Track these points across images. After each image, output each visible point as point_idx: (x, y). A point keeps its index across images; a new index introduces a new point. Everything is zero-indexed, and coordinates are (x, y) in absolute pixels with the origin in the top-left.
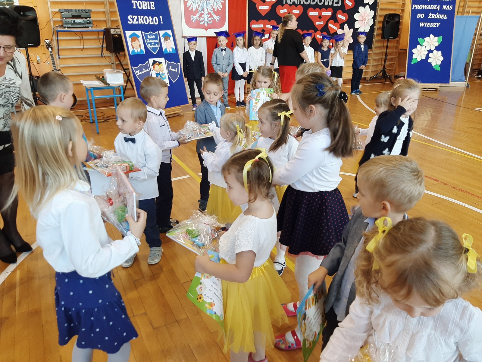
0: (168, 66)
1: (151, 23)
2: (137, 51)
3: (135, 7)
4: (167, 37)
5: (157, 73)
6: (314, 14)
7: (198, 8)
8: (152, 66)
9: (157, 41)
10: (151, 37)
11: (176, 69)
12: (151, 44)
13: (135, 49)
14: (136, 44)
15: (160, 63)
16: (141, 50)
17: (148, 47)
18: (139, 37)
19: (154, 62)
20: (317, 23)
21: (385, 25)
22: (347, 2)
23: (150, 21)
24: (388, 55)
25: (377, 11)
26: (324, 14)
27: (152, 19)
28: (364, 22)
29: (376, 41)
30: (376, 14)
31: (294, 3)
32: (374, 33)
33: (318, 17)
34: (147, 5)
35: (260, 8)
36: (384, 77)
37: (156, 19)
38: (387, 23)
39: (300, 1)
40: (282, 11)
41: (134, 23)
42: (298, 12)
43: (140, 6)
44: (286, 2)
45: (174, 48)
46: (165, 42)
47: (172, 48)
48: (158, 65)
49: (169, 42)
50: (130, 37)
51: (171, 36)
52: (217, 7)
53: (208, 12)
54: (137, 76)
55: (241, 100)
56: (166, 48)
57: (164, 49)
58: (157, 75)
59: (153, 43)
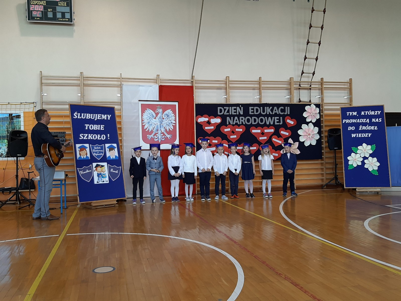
0: (109, 169)
1: (99, 139)
2: (84, 158)
3: (87, 128)
4: (111, 149)
5: (99, 173)
6: (256, 131)
7: (153, 129)
8: (95, 168)
9: (102, 151)
10: (97, 148)
11: (117, 171)
12: (96, 153)
13: (82, 156)
14: (83, 153)
15: (103, 166)
16: (87, 157)
17: (94, 155)
18: (87, 148)
19: (97, 166)
20: (261, 138)
21: (329, 139)
22: (288, 121)
23: (99, 137)
24: (337, 164)
25: (322, 128)
26: (266, 131)
27: (100, 136)
28: (308, 136)
29: (326, 152)
30: (322, 130)
31: (236, 124)
32: (322, 146)
33: (261, 134)
34: (98, 127)
35: (206, 128)
36: (337, 184)
37: (103, 136)
38: (329, 136)
39: (242, 122)
40: (226, 130)
41: (84, 139)
42: (241, 130)
43: (91, 128)
44: (229, 123)
45: (118, 156)
46: (109, 151)
47: (115, 156)
48: (101, 168)
49: (113, 152)
50: (79, 148)
51: (116, 148)
52: (169, 128)
53: (162, 132)
54: (81, 174)
55: (176, 196)
56: (110, 156)
57: (107, 157)
58: (98, 175)
59: (98, 152)
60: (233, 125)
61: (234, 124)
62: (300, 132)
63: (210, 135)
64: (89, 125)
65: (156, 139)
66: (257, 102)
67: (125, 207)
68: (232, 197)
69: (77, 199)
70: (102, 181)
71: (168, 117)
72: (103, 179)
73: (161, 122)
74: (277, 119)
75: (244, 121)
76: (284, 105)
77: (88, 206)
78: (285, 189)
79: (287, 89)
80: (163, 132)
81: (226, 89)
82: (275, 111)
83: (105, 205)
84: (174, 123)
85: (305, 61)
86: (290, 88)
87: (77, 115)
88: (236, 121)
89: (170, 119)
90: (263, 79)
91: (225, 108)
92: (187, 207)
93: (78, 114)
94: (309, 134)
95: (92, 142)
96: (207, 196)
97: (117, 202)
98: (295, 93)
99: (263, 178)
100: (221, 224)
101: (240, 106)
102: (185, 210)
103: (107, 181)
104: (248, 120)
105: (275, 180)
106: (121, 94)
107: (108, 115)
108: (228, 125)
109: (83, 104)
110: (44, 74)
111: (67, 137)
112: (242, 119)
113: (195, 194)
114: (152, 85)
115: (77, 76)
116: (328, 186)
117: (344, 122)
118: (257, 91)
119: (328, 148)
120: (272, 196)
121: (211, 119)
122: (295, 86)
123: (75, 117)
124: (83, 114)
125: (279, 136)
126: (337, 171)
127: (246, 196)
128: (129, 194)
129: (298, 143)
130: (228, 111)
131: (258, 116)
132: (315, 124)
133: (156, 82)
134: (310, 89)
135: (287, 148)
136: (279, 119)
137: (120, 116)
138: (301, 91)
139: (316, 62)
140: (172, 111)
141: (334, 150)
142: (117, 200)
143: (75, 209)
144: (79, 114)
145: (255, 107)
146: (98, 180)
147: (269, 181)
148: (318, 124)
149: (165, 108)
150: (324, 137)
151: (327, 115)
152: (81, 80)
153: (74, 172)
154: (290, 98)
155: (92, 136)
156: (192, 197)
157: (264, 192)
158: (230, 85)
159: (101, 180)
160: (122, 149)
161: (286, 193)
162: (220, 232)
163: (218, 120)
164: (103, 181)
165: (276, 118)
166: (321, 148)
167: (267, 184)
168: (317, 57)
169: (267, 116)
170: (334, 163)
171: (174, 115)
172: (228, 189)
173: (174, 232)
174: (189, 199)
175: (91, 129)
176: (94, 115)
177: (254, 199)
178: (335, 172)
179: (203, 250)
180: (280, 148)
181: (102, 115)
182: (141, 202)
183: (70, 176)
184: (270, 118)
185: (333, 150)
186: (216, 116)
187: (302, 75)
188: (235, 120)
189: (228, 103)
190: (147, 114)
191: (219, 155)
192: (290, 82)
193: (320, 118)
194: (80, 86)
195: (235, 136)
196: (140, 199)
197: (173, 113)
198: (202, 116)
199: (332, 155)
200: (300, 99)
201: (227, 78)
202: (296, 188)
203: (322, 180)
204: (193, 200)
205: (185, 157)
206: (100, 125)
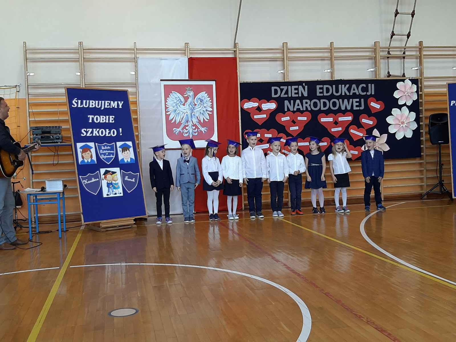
0: (123, 176)
2: (88, 161)
3: (90, 121)
4: (125, 148)
6: (327, 120)
7: (182, 120)
8: (104, 176)
9: (112, 152)
10: (106, 148)
11: (134, 179)
13: (86, 159)
14: (87, 155)
15: (114, 173)
16: (92, 160)
18: (92, 148)
19: (106, 172)
20: (333, 130)
21: (430, 128)
22: (373, 104)
23: (107, 133)
24: (443, 165)
25: (421, 113)
26: (340, 119)
27: (109, 131)
28: (402, 125)
29: (426, 148)
30: (421, 116)
31: (298, 110)
32: (421, 139)
33: (334, 123)
34: (106, 119)
35: (256, 117)
36: (442, 192)
37: (114, 132)
38: (431, 125)
39: (306, 107)
40: (283, 119)
41: (87, 135)
42: (305, 119)
43: (97, 120)
44: (288, 110)
45: (134, 158)
46: (122, 153)
47: (131, 158)
48: (111, 175)
49: (127, 153)
50: (81, 148)
51: (131, 147)
52: (203, 118)
53: (193, 124)
54: (85, 185)
55: (215, 213)
56: (123, 159)
57: (120, 160)
58: (108, 185)
59: (107, 154)
60: (294, 112)
61: (295, 110)
62: (389, 120)
63: (260, 127)
64: (93, 116)
65: (186, 133)
66: (327, 78)
67: (146, 227)
68: (293, 214)
69: (81, 219)
70: (114, 193)
71: (201, 103)
72: (115, 190)
73: (192, 110)
74: (356, 102)
75: (310, 105)
76: (367, 82)
77: (95, 228)
78: (367, 200)
79: (370, 58)
80: (195, 124)
81: (283, 60)
82: (354, 90)
83: (119, 226)
84: (210, 111)
85: (396, 17)
86: (375, 57)
87: (76, 103)
88: (298, 105)
89: (205, 105)
90: (335, 45)
91: (282, 87)
92: (231, 227)
93: (78, 101)
94: (403, 123)
95: (98, 140)
96: (258, 212)
97: (135, 222)
98: (382, 63)
99: (336, 186)
100: (279, 251)
101: (304, 84)
102: (228, 231)
103: (121, 193)
104: (315, 105)
105: (353, 188)
106: (136, 72)
107: (119, 102)
108: (286, 112)
109: (84, 87)
110: (29, 45)
111: (64, 134)
112: (306, 103)
113: (241, 210)
114: (179, 58)
115: (74, 48)
116: (430, 195)
117: (452, 105)
118: (328, 62)
119: (430, 142)
120: (349, 210)
121: (263, 104)
122: (381, 54)
123: (74, 105)
124: (84, 101)
125: (359, 126)
126: (442, 174)
127: (313, 211)
128: (151, 210)
129: (387, 135)
130: (287, 93)
131: (329, 98)
132: (411, 108)
133: (185, 54)
134: (404, 58)
135: (370, 143)
136: (360, 102)
137: (135, 103)
138: (391, 61)
139: (412, 19)
140: (207, 94)
141: (438, 145)
142: (134, 218)
143: (77, 232)
144: (80, 101)
145: (324, 86)
146: (108, 192)
147: (345, 189)
148: (415, 107)
149: (197, 90)
150: (424, 127)
151: (428, 95)
152: (80, 53)
153: (75, 181)
154: (375, 71)
155: (98, 132)
156: (237, 214)
157: (338, 205)
158: (290, 55)
159: (112, 192)
160: (139, 149)
161: (369, 206)
162: (278, 261)
163: (272, 106)
164: (116, 194)
165: (355, 100)
166: (420, 142)
167: (341, 194)
168: (414, 11)
169: (343, 97)
170: (438, 162)
171: (210, 100)
172: (288, 201)
173: (213, 262)
174: (233, 216)
175: (96, 122)
176: (100, 102)
177: (323, 215)
178: (439, 175)
179: (255, 286)
180: (361, 142)
181: (110, 102)
182: (166, 222)
183: (69, 187)
184: (346, 101)
185: (436, 145)
186: (269, 99)
187: (392, 37)
188: (296, 104)
189: (286, 81)
190: (173, 99)
191: (273, 155)
192: (375, 49)
193: (418, 99)
194: (79, 61)
195: (296, 128)
196: (165, 218)
197: (208, 97)
198: (249, 99)
199: (435, 152)
200: (389, 73)
201: (285, 44)
202: (384, 199)
203: (421, 187)
204: (238, 218)
205: (227, 159)
206: (109, 115)
